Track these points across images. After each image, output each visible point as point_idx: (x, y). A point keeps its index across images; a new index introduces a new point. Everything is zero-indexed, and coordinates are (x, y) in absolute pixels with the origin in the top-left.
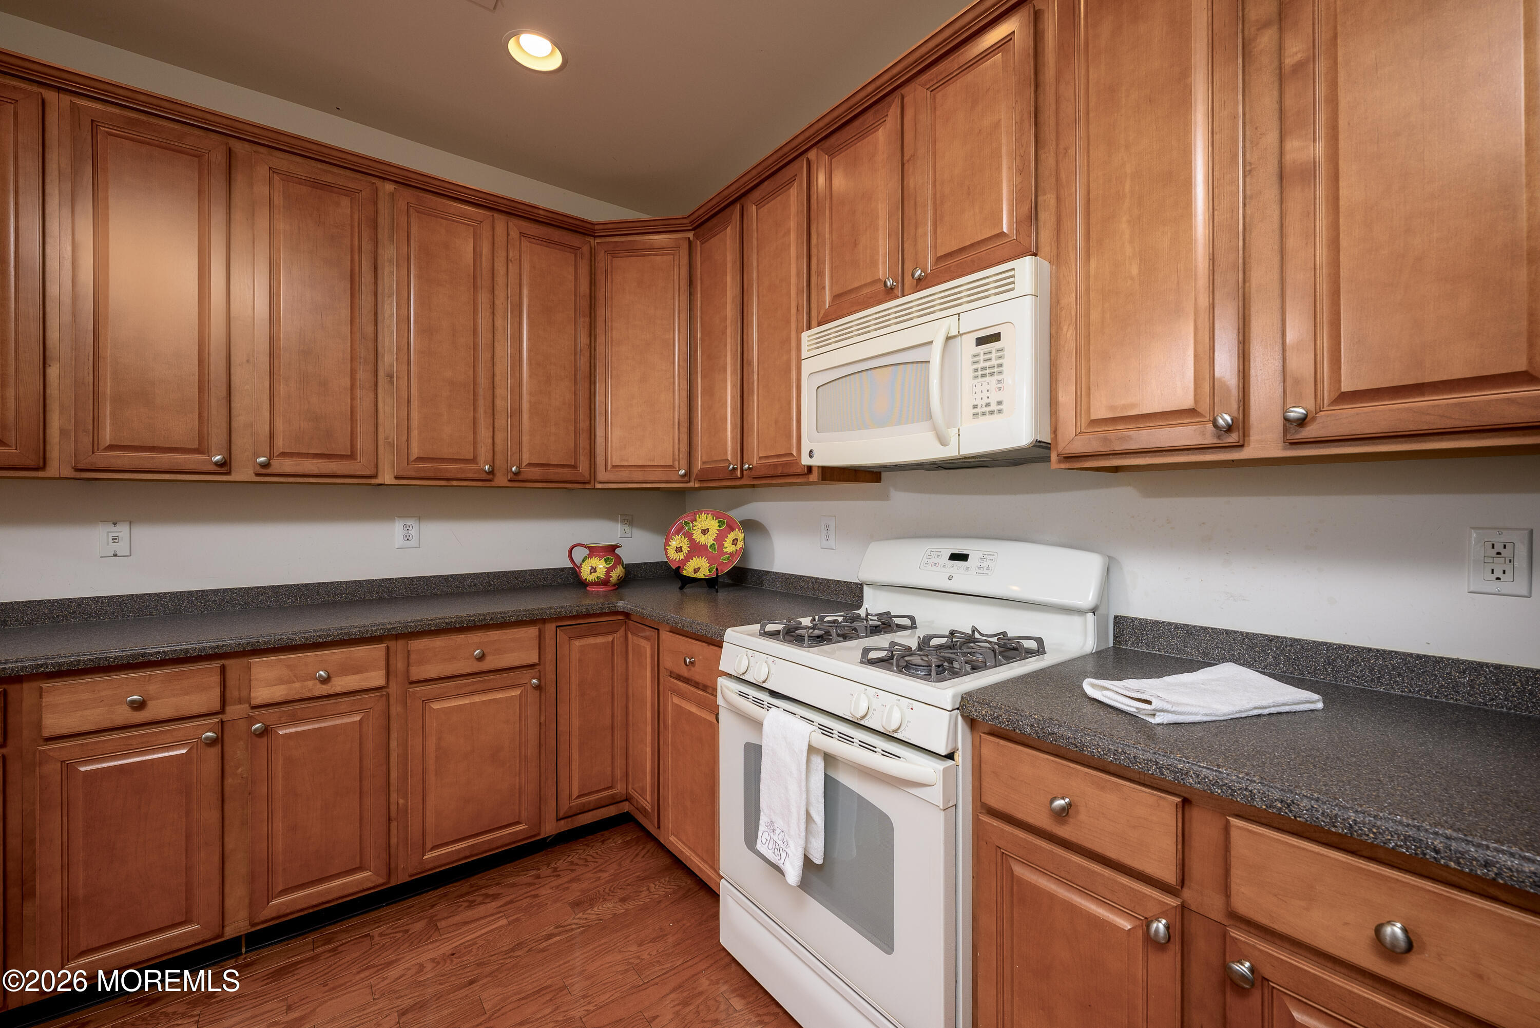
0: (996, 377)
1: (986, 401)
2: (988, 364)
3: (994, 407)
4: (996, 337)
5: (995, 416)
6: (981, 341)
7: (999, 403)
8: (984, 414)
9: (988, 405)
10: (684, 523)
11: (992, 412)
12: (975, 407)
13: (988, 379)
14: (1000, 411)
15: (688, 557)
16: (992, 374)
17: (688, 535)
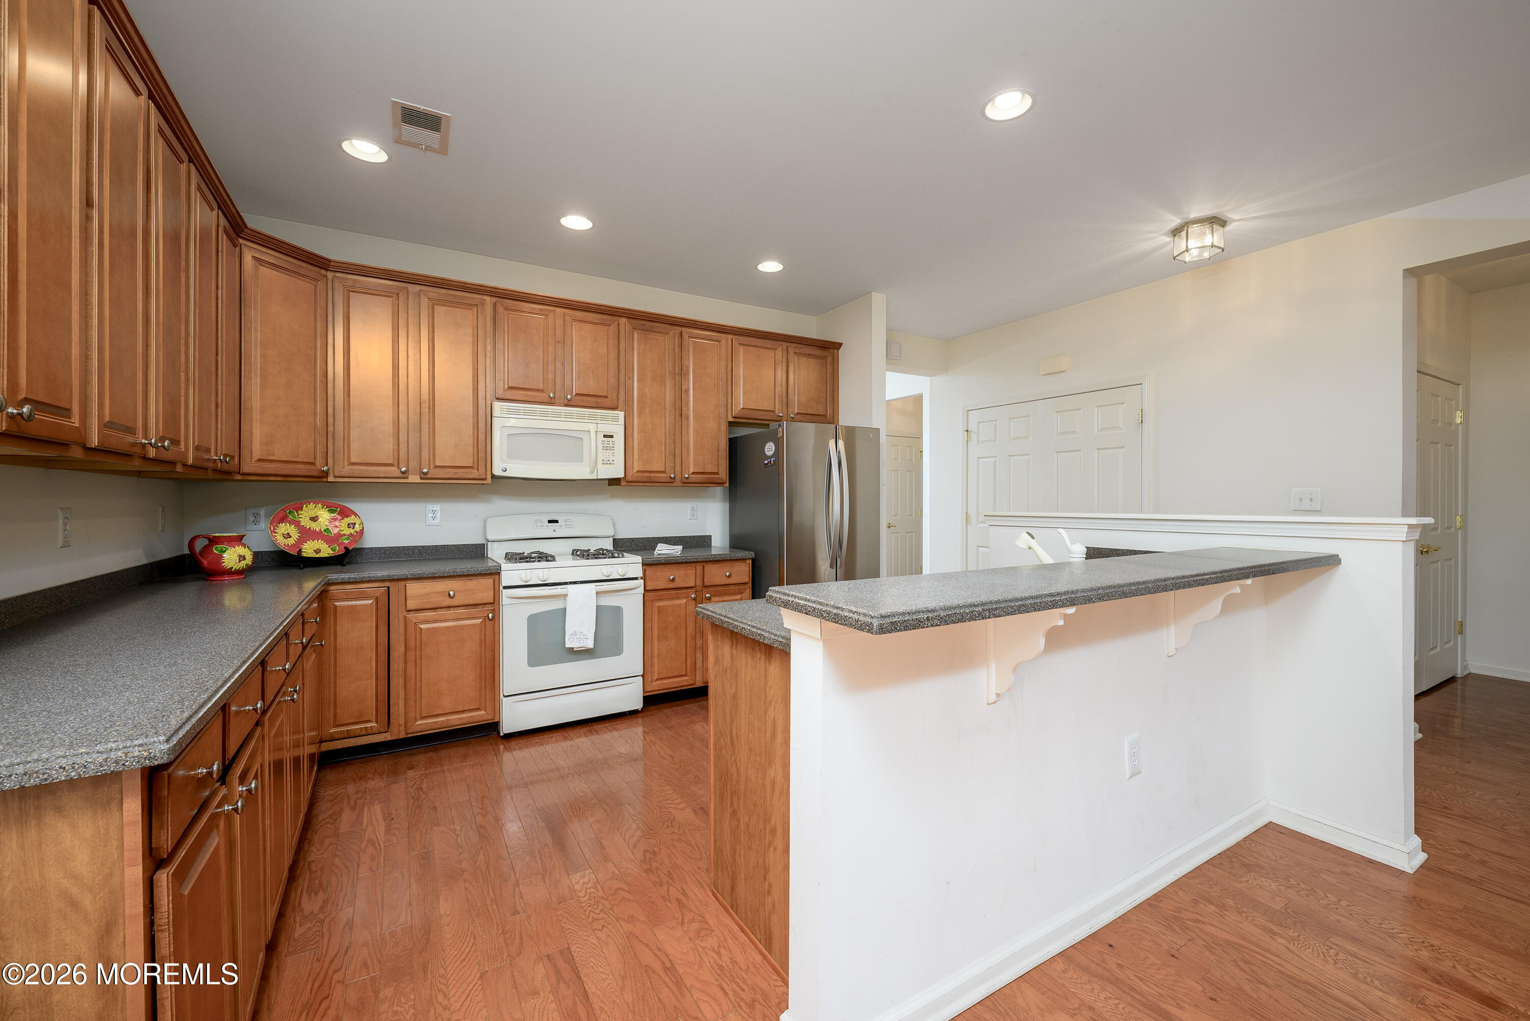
0: (612, 451)
1: (607, 459)
2: (608, 445)
3: (611, 462)
4: (612, 437)
5: (612, 465)
6: (605, 436)
7: (613, 461)
8: (607, 464)
9: (609, 461)
10: (289, 513)
11: (610, 464)
12: (603, 460)
13: (608, 451)
14: (613, 464)
15: (301, 541)
16: (610, 450)
17: (297, 524)
